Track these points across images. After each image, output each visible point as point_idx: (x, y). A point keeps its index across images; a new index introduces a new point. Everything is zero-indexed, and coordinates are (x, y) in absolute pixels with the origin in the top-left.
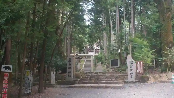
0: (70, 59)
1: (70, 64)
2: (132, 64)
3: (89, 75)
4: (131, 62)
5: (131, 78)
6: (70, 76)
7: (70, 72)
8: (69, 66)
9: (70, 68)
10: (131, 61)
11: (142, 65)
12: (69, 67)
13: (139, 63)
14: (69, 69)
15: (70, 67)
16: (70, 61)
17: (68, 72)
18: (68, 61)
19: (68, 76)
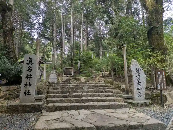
0: (31, 59)
2: (140, 75)
4: (138, 71)
5: (140, 96)
6: (29, 92)
8: (28, 73)
9: (29, 77)
10: (137, 69)
11: (164, 76)
13: (159, 72)
14: (27, 78)
15: (30, 75)
16: (32, 64)
17: (25, 85)
18: (27, 63)
19: (24, 92)
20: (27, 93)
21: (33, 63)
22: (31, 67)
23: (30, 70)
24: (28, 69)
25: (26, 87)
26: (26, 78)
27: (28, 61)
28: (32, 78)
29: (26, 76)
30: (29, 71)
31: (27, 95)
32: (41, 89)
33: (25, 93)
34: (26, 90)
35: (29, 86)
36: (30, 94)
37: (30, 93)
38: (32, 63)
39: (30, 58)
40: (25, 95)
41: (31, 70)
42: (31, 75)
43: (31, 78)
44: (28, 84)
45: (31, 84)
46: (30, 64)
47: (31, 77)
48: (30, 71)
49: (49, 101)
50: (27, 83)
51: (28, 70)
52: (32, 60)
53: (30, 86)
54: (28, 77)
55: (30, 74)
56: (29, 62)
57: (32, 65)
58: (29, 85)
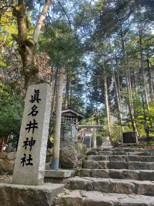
0: (37, 92)
1: (34, 112)
3: (101, 159)
6: (30, 159)
7: (30, 143)
8: (31, 119)
9: (33, 126)
12: (31, 124)
14: (29, 128)
16: (38, 100)
17: (24, 142)
18: (30, 101)
19: (22, 159)
20: (27, 161)
21: (40, 100)
22: (36, 107)
23: (34, 113)
24: (32, 110)
25: (26, 148)
26: (26, 129)
27: (32, 96)
28: (37, 127)
29: (28, 125)
30: (33, 115)
31: (27, 164)
32: (70, 157)
33: (24, 160)
34: (25, 155)
35: (31, 146)
36: (32, 164)
37: (31, 162)
38: (39, 98)
39: (37, 90)
40: (23, 166)
41: (37, 112)
42: (36, 122)
43: (35, 129)
44: (29, 142)
45: (35, 141)
46: (36, 101)
47: (36, 125)
48: (35, 115)
49: (76, 184)
50: (27, 139)
51: (32, 113)
52: (38, 95)
53: (33, 145)
54: (30, 126)
55: (34, 120)
56: (34, 98)
57: (38, 102)
58: (32, 143)
